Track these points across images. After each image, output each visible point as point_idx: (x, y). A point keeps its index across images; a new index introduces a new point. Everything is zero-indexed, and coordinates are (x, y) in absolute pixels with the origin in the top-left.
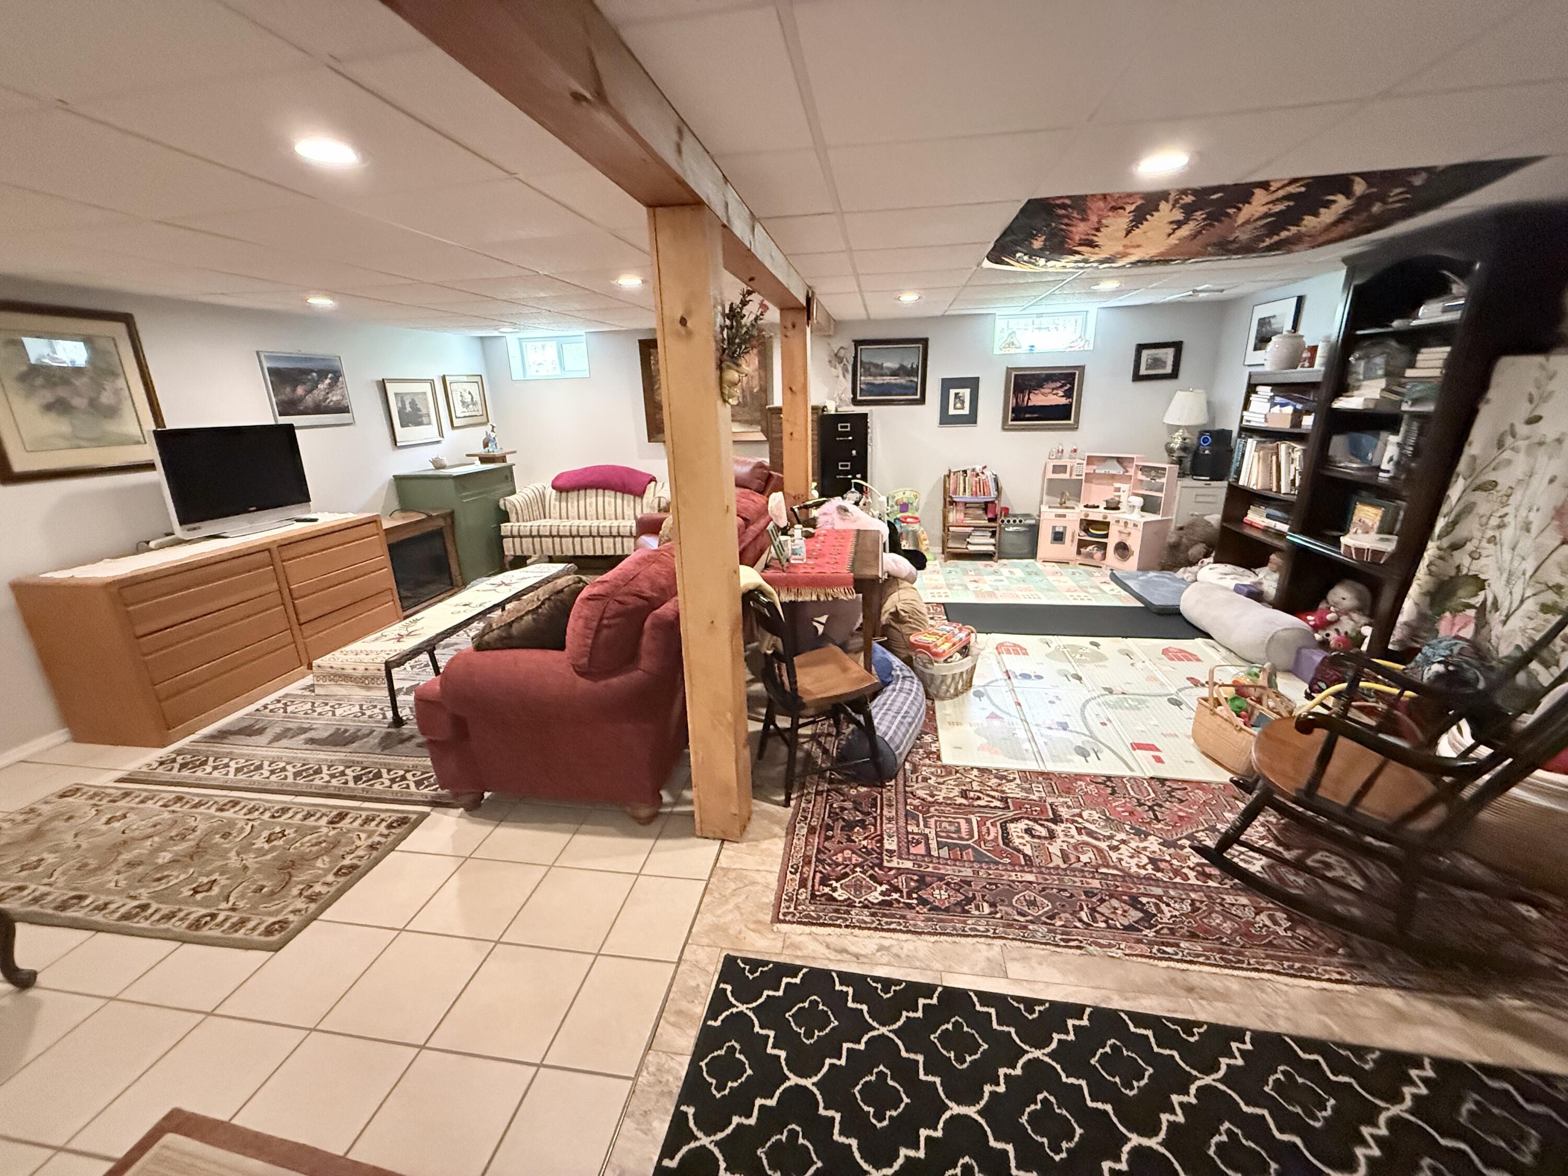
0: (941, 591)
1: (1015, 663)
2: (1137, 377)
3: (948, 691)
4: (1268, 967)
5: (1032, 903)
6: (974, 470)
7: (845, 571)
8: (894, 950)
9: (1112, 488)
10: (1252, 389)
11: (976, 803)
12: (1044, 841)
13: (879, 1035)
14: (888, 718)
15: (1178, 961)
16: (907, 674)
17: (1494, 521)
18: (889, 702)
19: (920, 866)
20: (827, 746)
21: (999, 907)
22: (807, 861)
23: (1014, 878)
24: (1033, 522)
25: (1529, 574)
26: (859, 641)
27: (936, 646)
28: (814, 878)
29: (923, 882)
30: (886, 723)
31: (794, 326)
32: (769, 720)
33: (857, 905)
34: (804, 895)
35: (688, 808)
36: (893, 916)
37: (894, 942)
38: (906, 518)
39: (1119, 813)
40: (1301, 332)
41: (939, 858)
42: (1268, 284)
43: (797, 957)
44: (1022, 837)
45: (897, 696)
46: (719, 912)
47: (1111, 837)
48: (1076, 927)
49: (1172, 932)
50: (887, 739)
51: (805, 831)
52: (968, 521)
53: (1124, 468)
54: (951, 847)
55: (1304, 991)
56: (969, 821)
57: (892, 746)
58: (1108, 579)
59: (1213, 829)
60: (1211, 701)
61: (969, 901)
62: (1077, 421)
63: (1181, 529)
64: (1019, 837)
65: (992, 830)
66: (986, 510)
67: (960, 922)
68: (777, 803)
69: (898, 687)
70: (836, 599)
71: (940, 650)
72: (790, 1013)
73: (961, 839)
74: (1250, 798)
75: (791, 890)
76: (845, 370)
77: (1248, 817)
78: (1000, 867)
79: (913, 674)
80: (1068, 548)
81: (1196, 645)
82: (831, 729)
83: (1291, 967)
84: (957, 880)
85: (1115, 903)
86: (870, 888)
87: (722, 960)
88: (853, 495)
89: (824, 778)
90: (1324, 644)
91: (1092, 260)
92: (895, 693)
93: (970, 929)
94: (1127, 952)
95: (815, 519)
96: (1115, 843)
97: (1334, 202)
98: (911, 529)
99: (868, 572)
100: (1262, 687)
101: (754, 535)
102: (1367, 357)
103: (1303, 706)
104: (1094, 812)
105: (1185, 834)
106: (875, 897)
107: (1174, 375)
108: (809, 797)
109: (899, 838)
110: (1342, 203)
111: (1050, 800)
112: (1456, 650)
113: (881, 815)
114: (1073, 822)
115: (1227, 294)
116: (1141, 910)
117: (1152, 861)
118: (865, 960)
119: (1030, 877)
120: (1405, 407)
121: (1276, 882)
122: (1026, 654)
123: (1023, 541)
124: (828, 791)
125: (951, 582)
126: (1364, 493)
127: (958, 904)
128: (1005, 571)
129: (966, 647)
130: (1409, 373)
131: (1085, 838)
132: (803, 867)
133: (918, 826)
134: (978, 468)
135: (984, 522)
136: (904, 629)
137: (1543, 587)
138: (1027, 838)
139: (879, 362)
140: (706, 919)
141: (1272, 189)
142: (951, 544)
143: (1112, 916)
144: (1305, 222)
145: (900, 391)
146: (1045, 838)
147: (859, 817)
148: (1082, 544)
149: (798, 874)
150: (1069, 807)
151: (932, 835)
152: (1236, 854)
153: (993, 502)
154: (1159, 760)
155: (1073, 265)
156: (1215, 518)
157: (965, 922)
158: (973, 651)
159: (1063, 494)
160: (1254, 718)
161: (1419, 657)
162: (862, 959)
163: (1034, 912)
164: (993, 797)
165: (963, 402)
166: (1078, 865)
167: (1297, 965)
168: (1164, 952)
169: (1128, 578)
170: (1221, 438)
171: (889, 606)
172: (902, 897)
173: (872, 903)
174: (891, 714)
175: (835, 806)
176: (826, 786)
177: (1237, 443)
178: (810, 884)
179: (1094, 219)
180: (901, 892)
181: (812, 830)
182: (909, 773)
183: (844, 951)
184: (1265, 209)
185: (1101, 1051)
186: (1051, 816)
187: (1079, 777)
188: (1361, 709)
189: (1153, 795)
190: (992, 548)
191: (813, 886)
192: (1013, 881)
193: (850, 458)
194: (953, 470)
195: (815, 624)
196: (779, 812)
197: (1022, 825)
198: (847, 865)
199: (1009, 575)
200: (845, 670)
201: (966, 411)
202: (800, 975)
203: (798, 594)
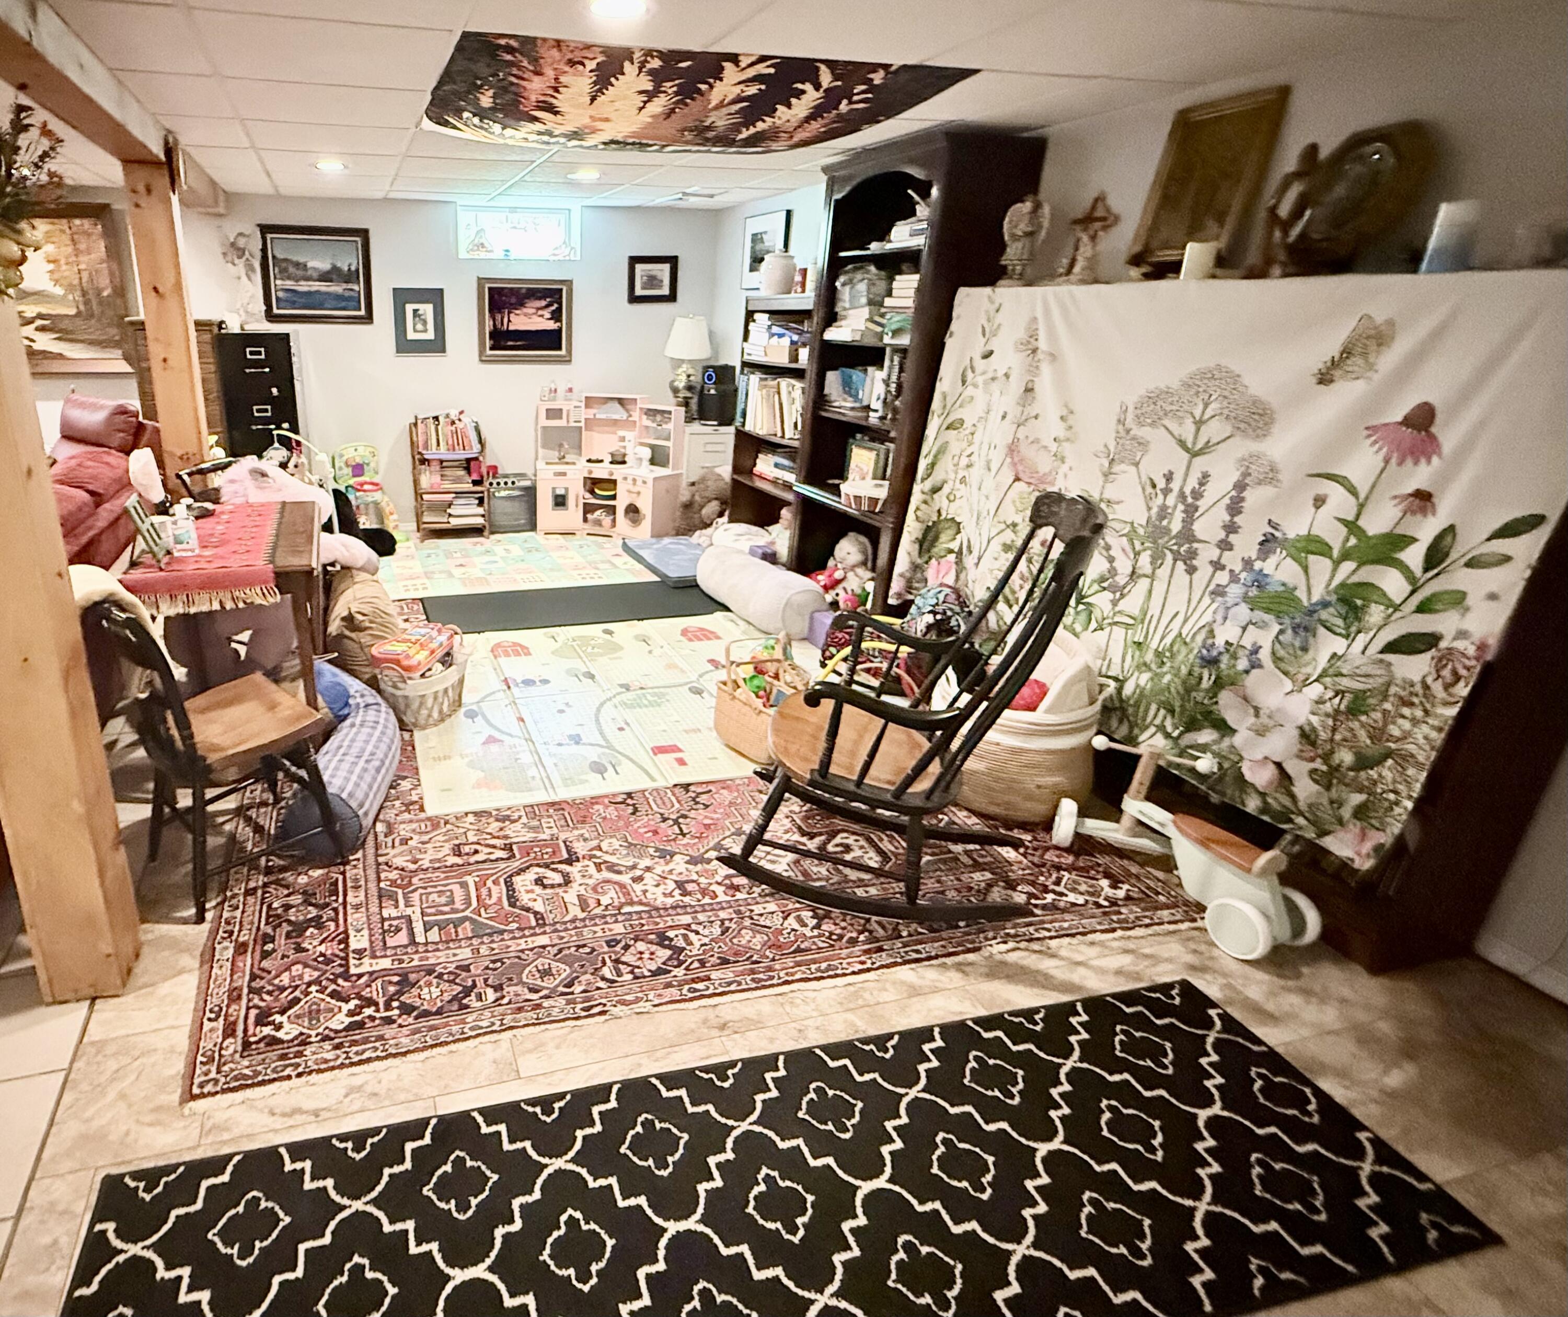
0: (418, 582)
1: (515, 668)
2: (634, 299)
3: (429, 716)
4: (798, 976)
5: (546, 973)
6: (447, 416)
7: (260, 563)
8: (369, 1089)
9: (615, 438)
10: (750, 316)
11: (473, 859)
12: (558, 890)
13: (352, 1215)
14: (345, 766)
15: (710, 996)
16: (371, 700)
17: (964, 461)
18: (346, 743)
19: (401, 961)
20: (261, 821)
21: (506, 989)
22: (234, 996)
23: (523, 946)
24: (527, 483)
25: (992, 512)
26: (293, 664)
27: (408, 657)
28: (246, 1018)
29: (405, 983)
30: (342, 774)
31: (149, 191)
32: (164, 798)
33: (313, 1039)
34: (233, 1045)
35: (26, 963)
36: (366, 1041)
37: (369, 1077)
38: (362, 484)
39: (641, 835)
40: (792, 251)
41: (426, 944)
42: (755, 193)
43: (224, 1143)
44: (532, 891)
45: (356, 734)
46: (88, 1114)
47: (634, 867)
48: (598, 988)
49: (703, 963)
50: (344, 796)
51: (230, 953)
52: (448, 486)
53: (627, 411)
54: (441, 926)
55: (833, 992)
56: (464, 885)
57: (354, 805)
58: (620, 550)
59: (739, 833)
60: (730, 684)
61: (467, 992)
62: (569, 351)
63: (693, 484)
64: (528, 892)
65: (495, 890)
66: (468, 469)
67: (457, 1023)
68: (185, 921)
69: (358, 721)
70: (250, 605)
71: (413, 662)
72: (215, 1231)
73: (455, 911)
74: (772, 787)
75: (211, 1046)
76: (250, 268)
77: (770, 811)
78: (506, 936)
79: (379, 699)
80: (572, 515)
81: (713, 621)
82: (265, 796)
83: (818, 970)
84: (451, 968)
85: (641, 946)
86: (331, 1010)
87: (97, 1186)
88: (277, 453)
89: (257, 868)
90: (834, 605)
91: (556, 132)
92: (354, 730)
93: (471, 1029)
94: (656, 1002)
95: (217, 490)
96: (638, 873)
97: (803, 92)
98: (370, 499)
99: (295, 562)
100: (778, 661)
101: (112, 517)
102: (850, 282)
103: (817, 675)
104: (614, 840)
105: (711, 844)
106: (340, 1021)
107: (672, 297)
108: (234, 902)
109: (370, 929)
110: (811, 96)
111: (563, 836)
112: (941, 597)
113: (345, 903)
114: (591, 857)
115: (719, 201)
116: (669, 947)
117: (680, 885)
118: (328, 1115)
119: (543, 940)
120: (887, 340)
121: (801, 878)
122: (528, 653)
123: (518, 510)
124: (265, 885)
125: (431, 569)
126: (859, 436)
127: (454, 998)
128: (499, 550)
129: (448, 654)
130: (888, 302)
131: (606, 875)
132: (228, 1006)
133: (397, 907)
134: (454, 415)
135: (469, 487)
136: (364, 638)
137: (1003, 526)
138: (538, 889)
139: (301, 260)
140: (68, 1130)
141: (743, 65)
142: (426, 519)
143: (639, 963)
144: (778, 114)
145: (334, 303)
146: (560, 885)
147: (313, 912)
148: (588, 509)
149: (221, 1020)
150: (585, 840)
151: (416, 917)
152: (761, 857)
153: (476, 459)
154: (681, 762)
155: (536, 137)
156: (726, 471)
157: (463, 1022)
158: (458, 657)
159: (561, 445)
160: (772, 698)
161: (913, 609)
162: (324, 1115)
163: (549, 983)
164: (494, 847)
165: (425, 323)
166: (598, 911)
167: (824, 965)
168: (696, 990)
169: (641, 548)
170: (724, 374)
171: (340, 610)
172: (378, 1011)
173: (336, 1032)
174: (350, 759)
175: (275, 905)
176: (262, 879)
177: (741, 380)
178: (240, 1027)
179: (550, 73)
180: (376, 1004)
181: (241, 948)
182: (381, 837)
183: (297, 1111)
184: (737, 90)
185: (632, 1133)
186: (565, 856)
187: (595, 800)
188: (868, 671)
189: (677, 805)
190: (480, 521)
191: (245, 1030)
192: (522, 951)
193: (271, 400)
194: (421, 416)
195: (234, 645)
196: (187, 935)
197: (531, 875)
198: (297, 987)
199: (504, 554)
200: (272, 707)
201: (430, 335)
202: (230, 1168)
203: (189, 602)
